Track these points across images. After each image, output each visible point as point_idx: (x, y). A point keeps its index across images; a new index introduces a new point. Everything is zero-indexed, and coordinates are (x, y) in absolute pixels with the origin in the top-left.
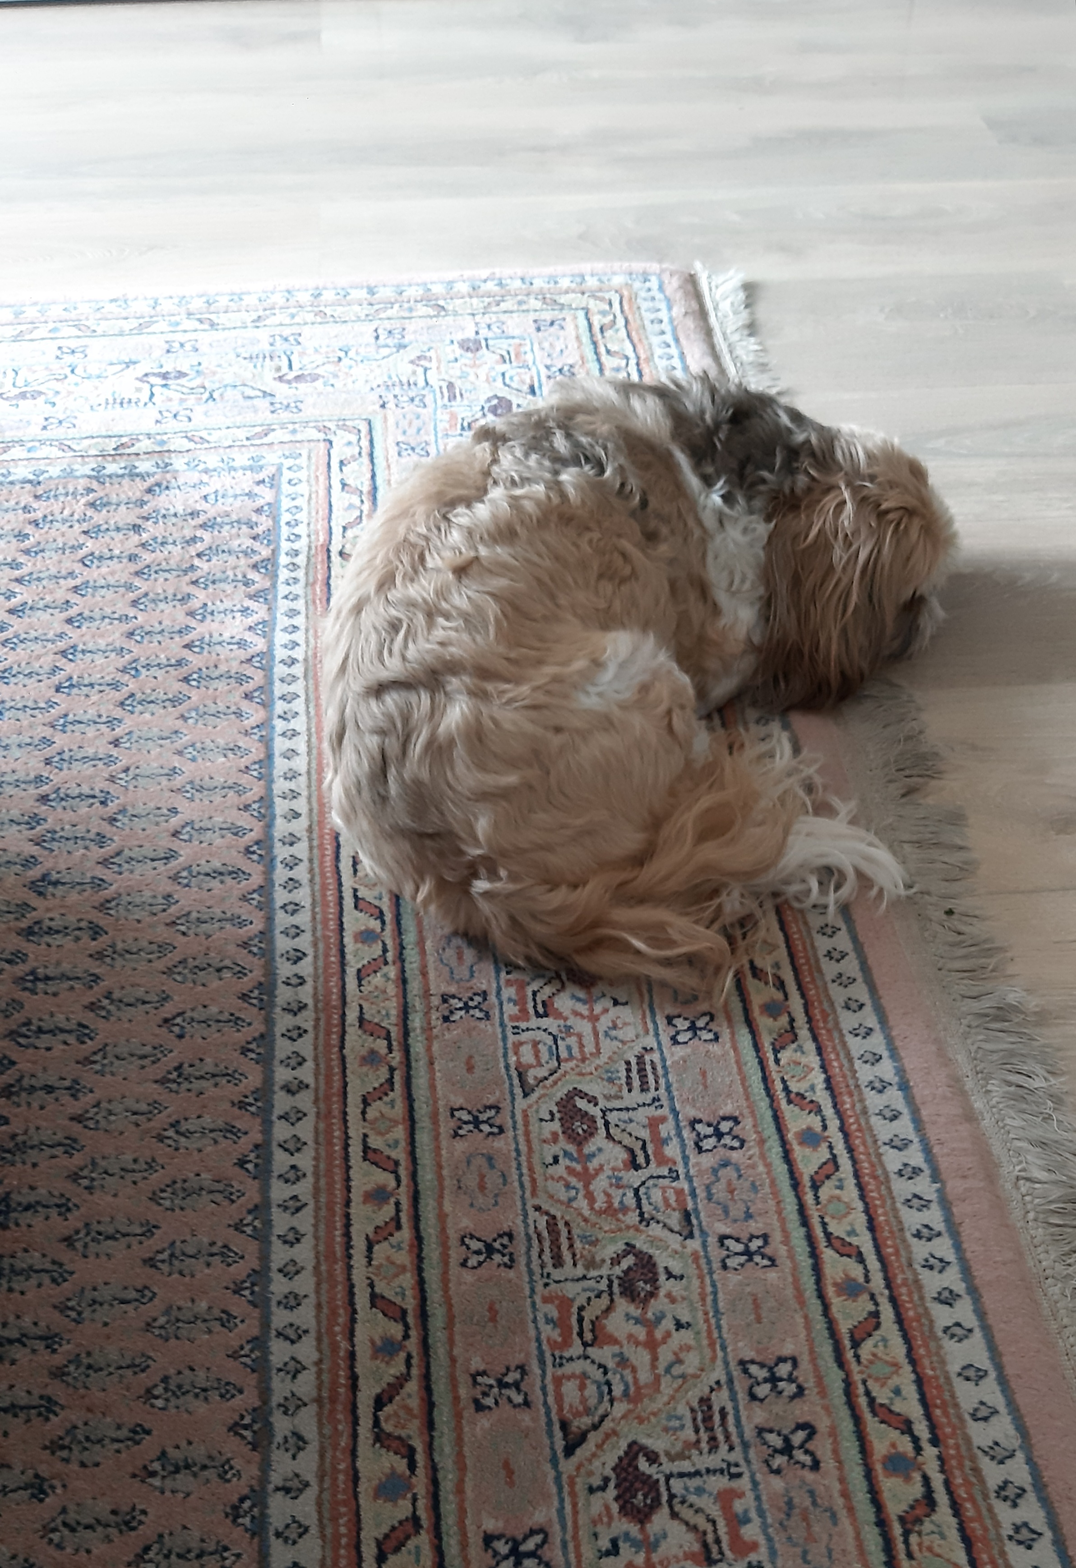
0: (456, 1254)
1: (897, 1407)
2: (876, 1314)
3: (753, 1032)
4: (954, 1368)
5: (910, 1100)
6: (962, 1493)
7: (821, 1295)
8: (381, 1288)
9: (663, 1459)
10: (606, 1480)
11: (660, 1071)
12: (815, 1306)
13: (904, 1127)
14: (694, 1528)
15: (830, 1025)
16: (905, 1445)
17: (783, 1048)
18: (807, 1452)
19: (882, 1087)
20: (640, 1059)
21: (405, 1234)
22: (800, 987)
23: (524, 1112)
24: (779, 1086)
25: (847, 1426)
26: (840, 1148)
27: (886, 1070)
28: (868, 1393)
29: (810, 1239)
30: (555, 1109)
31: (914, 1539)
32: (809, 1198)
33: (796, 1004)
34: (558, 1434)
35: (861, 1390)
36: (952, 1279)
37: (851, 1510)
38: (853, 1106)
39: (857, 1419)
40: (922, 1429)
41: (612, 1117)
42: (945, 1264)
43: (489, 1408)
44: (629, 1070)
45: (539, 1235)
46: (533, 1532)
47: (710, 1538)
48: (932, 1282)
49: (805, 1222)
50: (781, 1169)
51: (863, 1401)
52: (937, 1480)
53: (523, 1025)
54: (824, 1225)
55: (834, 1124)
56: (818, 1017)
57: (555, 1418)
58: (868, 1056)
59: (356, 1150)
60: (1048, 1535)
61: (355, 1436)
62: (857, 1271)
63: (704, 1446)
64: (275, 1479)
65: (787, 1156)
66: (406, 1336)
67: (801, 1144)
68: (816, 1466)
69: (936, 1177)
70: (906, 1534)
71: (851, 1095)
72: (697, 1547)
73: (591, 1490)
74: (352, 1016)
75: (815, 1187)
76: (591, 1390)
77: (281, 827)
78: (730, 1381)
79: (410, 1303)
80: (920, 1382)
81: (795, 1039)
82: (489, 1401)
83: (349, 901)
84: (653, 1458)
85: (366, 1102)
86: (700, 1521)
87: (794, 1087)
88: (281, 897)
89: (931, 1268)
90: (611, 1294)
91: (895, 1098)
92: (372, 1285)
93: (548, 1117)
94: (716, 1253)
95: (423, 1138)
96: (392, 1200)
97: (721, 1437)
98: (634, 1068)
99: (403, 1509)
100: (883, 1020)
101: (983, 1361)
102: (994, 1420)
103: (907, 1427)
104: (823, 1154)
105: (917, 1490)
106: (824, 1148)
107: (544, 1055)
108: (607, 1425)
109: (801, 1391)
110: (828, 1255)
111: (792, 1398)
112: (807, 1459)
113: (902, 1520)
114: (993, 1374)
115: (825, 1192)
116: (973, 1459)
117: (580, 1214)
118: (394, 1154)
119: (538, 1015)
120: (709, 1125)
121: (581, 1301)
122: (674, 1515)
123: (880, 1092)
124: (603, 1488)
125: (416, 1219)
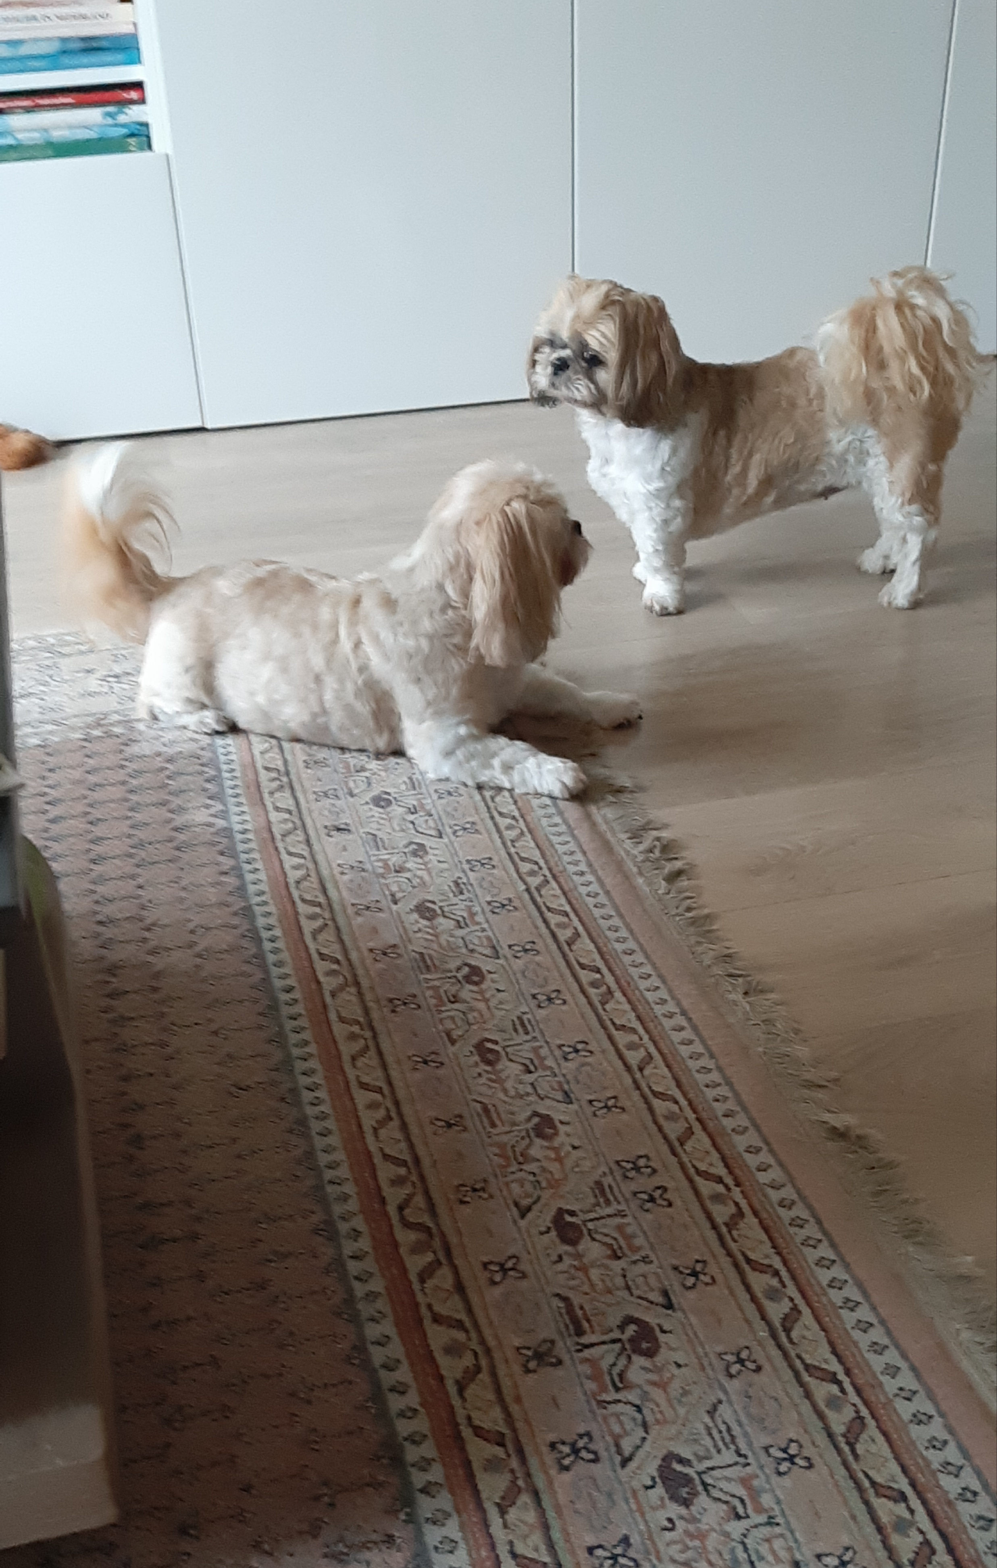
0: (429, 1129)
1: (712, 1170)
2: (691, 1128)
3: (587, 997)
4: (741, 1149)
5: (689, 1020)
6: (758, 1206)
7: (655, 1122)
8: (388, 1151)
9: (580, 1214)
10: (549, 1228)
11: (533, 1023)
12: (654, 1128)
13: (688, 1034)
14: (605, 1244)
15: (632, 987)
16: (720, 1188)
17: (607, 1003)
18: (665, 1200)
19: (671, 1016)
20: (519, 1018)
21: (396, 1123)
22: (610, 969)
23: (454, 1054)
24: (609, 1023)
25: (685, 1184)
26: (652, 1050)
27: (671, 1007)
28: (694, 1166)
29: (644, 1096)
30: (472, 1049)
31: (735, 1233)
32: (638, 1075)
33: (610, 979)
34: (514, 1209)
35: (689, 1165)
36: (731, 1105)
37: (696, 1223)
38: (656, 1027)
39: (691, 1181)
40: (729, 1181)
41: (508, 1049)
42: (726, 1099)
43: (468, 1202)
44: (514, 1025)
45: (479, 1115)
46: (510, 1258)
47: (615, 1247)
48: (720, 1108)
49: (638, 1088)
50: (619, 1064)
51: (692, 1171)
52: (743, 1204)
53: (443, 1009)
54: (650, 1088)
55: (646, 1038)
56: (625, 984)
57: (510, 1202)
58: (658, 1001)
59: (353, 1084)
60: (812, 1220)
61: (391, 1226)
62: (675, 1108)
63: (603, 1205)
64: (347, 1251)
65: (621, 1057)
66: (410, 1173)
67: (628, 1050)
68: (670, 1205)
69: (712, 1056)
70: (730, 1232)
71: (652, 1021)
72: (609, 1252)
73: (542, 1233)
74: (333, 1016)
75: (641, 1069)
76: (528, 1187)
77: (261, 922)
78: (612, 1172)
79: (407, 1157)
80: (724, 1159)
81: (613, 996)
82: (467, 1199)
83: (315, 956)
84: (572, 1213)
85: (354, 1059)
86: (608, 1240)
87: (618, 1022)
88: (271, 958)
89: (717, 1100)
90: (529, 1137)
91: (681, 1021)
92: (381, 1149)
93: (469, 1054)
94: (589, 1110)
95: (394, 1074)
96: (383, 1106)
97: (611, 1198)
98: (517, 1022)
99: (429, 1257)
100: (664, 981)
101: (757, 1142)
102: (770, 1170)
103: (720, 1180)
104: (642, 1053)
105: (733, 1209)
106: (642, 1050)
107: (459, 1023)
108: (543, 1201)
109: (654, 1171)
110: (656, 1103)
111: (650, 1175)
112: (665, 1203)
113: (726, 1224)
114: (765, 1148)
115: (647, 1072)
116: (762, 1190)
117: (500, 1100)
118: (377, 1084)
119: (450, 1001)
120: (569, 1046)
121: (513, 1142)
122: (594, 1239)
123: (671, 1017)
124: (548, 1230)
125: (400, 1114)
